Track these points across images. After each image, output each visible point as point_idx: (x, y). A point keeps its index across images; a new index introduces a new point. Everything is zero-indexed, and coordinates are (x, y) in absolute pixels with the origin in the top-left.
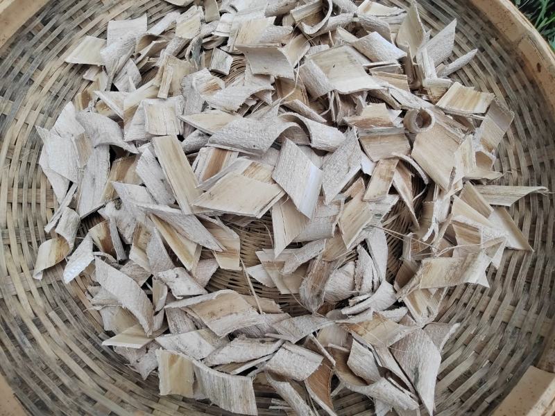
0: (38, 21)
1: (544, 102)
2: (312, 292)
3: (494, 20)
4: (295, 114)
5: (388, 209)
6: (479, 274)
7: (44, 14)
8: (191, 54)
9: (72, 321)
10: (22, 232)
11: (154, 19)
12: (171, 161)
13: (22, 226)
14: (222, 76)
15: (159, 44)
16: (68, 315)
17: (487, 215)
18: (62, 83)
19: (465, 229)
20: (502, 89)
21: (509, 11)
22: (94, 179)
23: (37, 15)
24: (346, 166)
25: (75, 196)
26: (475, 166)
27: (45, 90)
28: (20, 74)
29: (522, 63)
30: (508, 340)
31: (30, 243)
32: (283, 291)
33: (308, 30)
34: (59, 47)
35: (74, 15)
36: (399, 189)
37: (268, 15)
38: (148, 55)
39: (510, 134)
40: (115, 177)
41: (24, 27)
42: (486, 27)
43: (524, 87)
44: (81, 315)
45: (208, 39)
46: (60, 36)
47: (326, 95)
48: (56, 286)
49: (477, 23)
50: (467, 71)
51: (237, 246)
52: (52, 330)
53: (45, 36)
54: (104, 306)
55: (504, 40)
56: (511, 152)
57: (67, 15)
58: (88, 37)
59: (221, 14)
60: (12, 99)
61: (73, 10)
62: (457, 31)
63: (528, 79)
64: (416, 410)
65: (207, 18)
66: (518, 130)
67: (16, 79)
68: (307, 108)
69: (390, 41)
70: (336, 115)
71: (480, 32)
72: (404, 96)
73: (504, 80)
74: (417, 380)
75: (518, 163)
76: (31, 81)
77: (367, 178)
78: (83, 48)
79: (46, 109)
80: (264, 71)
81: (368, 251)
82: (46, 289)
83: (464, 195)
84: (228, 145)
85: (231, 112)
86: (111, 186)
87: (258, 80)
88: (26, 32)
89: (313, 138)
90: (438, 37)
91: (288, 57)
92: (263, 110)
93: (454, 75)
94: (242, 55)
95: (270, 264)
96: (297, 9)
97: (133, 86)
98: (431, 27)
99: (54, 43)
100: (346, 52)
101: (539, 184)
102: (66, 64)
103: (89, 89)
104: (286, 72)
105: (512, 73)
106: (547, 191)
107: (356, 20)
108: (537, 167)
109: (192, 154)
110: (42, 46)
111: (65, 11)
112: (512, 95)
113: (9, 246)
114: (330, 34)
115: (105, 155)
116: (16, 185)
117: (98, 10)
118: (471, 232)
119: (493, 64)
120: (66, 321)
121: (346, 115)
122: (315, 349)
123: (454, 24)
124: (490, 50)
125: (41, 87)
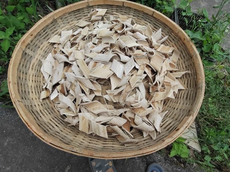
0: (43, 31)
1: (187, 48)
2: (123, 101)
3: (172, 28)
4: (116, 52)
5: (144, 78)
6: (171, 94)
7: (44, 29)
8: (86, 39)
9: (51, 113)
10: (36, 89)
11: (74, 31)
12: (82, 65)
13: (36, 87)
14: (95, 44)
15: (76, 37)
16: (50, 111)
17: (174, 80)
18: (47, 48)
19: (167, 84)
20: (176, 46)
21: (175, 25)
22: (59, 73)
23: (42, 29)
24: (130, 65)
25: (51, 79)
26: (169, 66)
27: (43, 50)
28: (37, 45)
29: (180, 39)
30: (182, 113)
31: (38, 92)
32: (115, 102)
33: (119, 32)
34: (47, 38)
35: (52, 29)
36: (147, 72)
37: (108, 28)
38: (73, 40)
39: (180, 58)
40: (65, 71)
41: (39, 32)
42: (170, 30)
43: (182, 45)
44: (53, 112)
45: (91, 35)
46: (48, 35)
47: (125, 48)
48: (46, 104)
49: (167, 29)
50: (166, 42)
51: (101, 89)
52: (46, 115)
53: (44, 35)
54: (61, 108)
55: (175, 32)
56: (180, 63)
57: (50, 29)
58: (56, 35)
59: (94, 29)
60: (34, 52)
61: (52, 28)
62: (162, 31)
63: (183, 42)
64: (154, 131)
65: (90, 30)
66: (182, 57)
67: (35, 46)
68: (119, 51)
69: (143, 34)
70: (128, 52)
71: (169, 31)
72: (148, 49)
73: (177, 44)
74: (154, 123)
75: (183, 66)
76: (39, 47)
77: (137, 70)
78: (54, 38)
79: (43, 55)
80: (107, 42)
81: (139, 90)
82: (43, 105)
83: (168, 76)
84: (98, 61)
85: (98, 53)
86: (64, 74)
87: (105, 44)
88: (39, 33)
89: (121, 58)
90: (157, 33)
91: (114, 39)
92: (107, 52)
93: (163, 43)
94: (101, 39)
95: (110, 94)
96: (116, 27)
97: (69, 48)
98: (155, 30)
99: (46, 37)
100: (129, 37)
101: (188, 70)
102: (49, 42)
103: (55, 49)
104: (113, 42)
105: (178, 41)
106: (190, 72)
107: (133, 29)
108: (187, 66)
109: (88, 64)
110: (43, 38)
111: (50, 28)
112: (179, 48)
113: (32, 92)
114: (125, 33)
115: (63, 65)
116: (34, 76)
117: (59, 28)
118: (169, 84)
119: (173, 40)
120: (50, 113)
121: (130, 53)
122: (125, 118)
123: (160, 29)
124: (172, 36)
125: (42, 49)
